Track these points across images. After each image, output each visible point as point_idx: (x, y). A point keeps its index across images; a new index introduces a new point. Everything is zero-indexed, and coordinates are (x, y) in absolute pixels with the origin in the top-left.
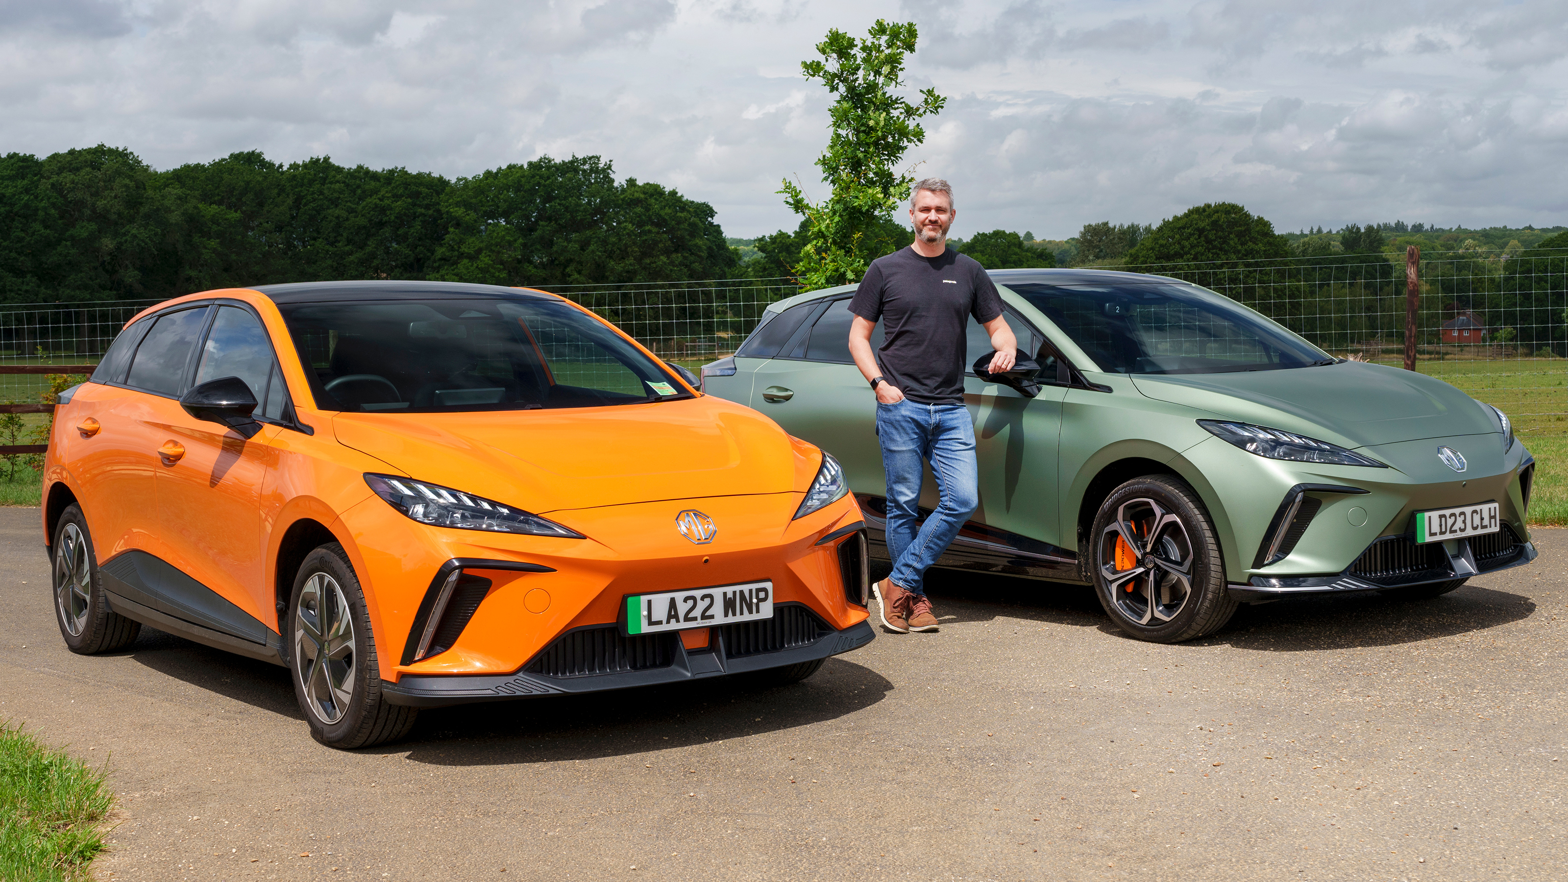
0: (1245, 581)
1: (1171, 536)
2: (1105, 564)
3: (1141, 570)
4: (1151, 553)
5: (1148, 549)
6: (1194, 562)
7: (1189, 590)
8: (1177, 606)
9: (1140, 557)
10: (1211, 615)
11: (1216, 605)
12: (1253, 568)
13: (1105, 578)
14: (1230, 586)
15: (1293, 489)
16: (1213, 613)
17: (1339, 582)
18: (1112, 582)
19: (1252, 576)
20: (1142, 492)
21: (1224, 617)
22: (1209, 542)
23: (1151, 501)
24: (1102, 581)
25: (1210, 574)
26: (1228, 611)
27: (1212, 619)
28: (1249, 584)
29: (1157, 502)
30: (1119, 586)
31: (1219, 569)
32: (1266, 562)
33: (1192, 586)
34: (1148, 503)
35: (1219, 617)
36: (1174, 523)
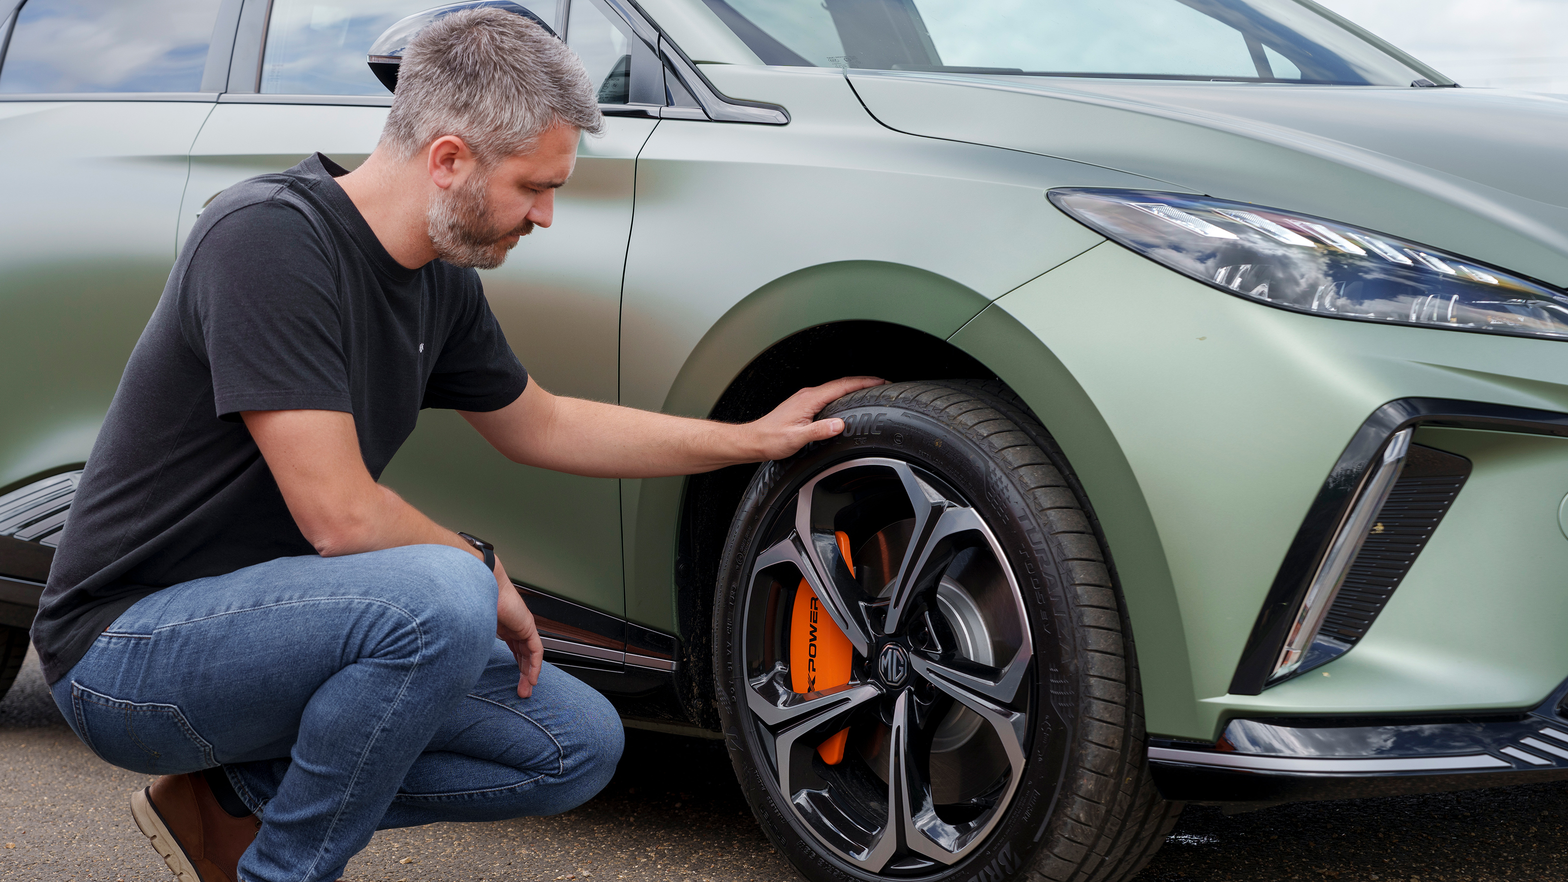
0: (1209, 735)
1: (962, 581)
2: (754, 673)
3: (867, 692)
4: (896, 638)
5: (890, 627)
6: (1033, 671)
7: (1018, 761)
8: (981, 811)
9: (864, 652)
10: (1092, 848)
11: (1109, 812)
12: (1234, 690)
13: (756, 718)
14: (1155, 752)
15: (1374, 419)
16: (1098, 837)
17: (1529, 741)
18: (777, 729)
19: (1232, 715)
20: (870, 437)
21: (1136, 850)
22: (1085, 600)
23: (900, 466)
24: (747, 726)
25: (1088, 708)
26: (1146, 834)
27: (1094, 860)
28: (1222, 744)
29: (922, 470)
30: (798, 743)
31: (1115, 692)
32: (1280, 671)
33: (1028, 748)
34: (891, 471)
35: (1119, 852)
36: (973, 537)
